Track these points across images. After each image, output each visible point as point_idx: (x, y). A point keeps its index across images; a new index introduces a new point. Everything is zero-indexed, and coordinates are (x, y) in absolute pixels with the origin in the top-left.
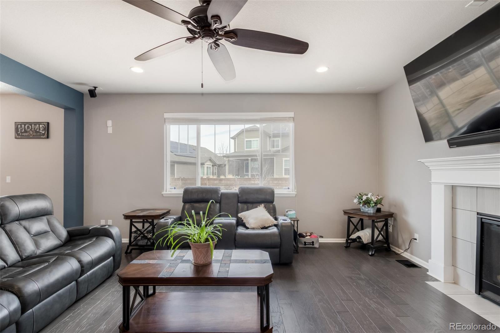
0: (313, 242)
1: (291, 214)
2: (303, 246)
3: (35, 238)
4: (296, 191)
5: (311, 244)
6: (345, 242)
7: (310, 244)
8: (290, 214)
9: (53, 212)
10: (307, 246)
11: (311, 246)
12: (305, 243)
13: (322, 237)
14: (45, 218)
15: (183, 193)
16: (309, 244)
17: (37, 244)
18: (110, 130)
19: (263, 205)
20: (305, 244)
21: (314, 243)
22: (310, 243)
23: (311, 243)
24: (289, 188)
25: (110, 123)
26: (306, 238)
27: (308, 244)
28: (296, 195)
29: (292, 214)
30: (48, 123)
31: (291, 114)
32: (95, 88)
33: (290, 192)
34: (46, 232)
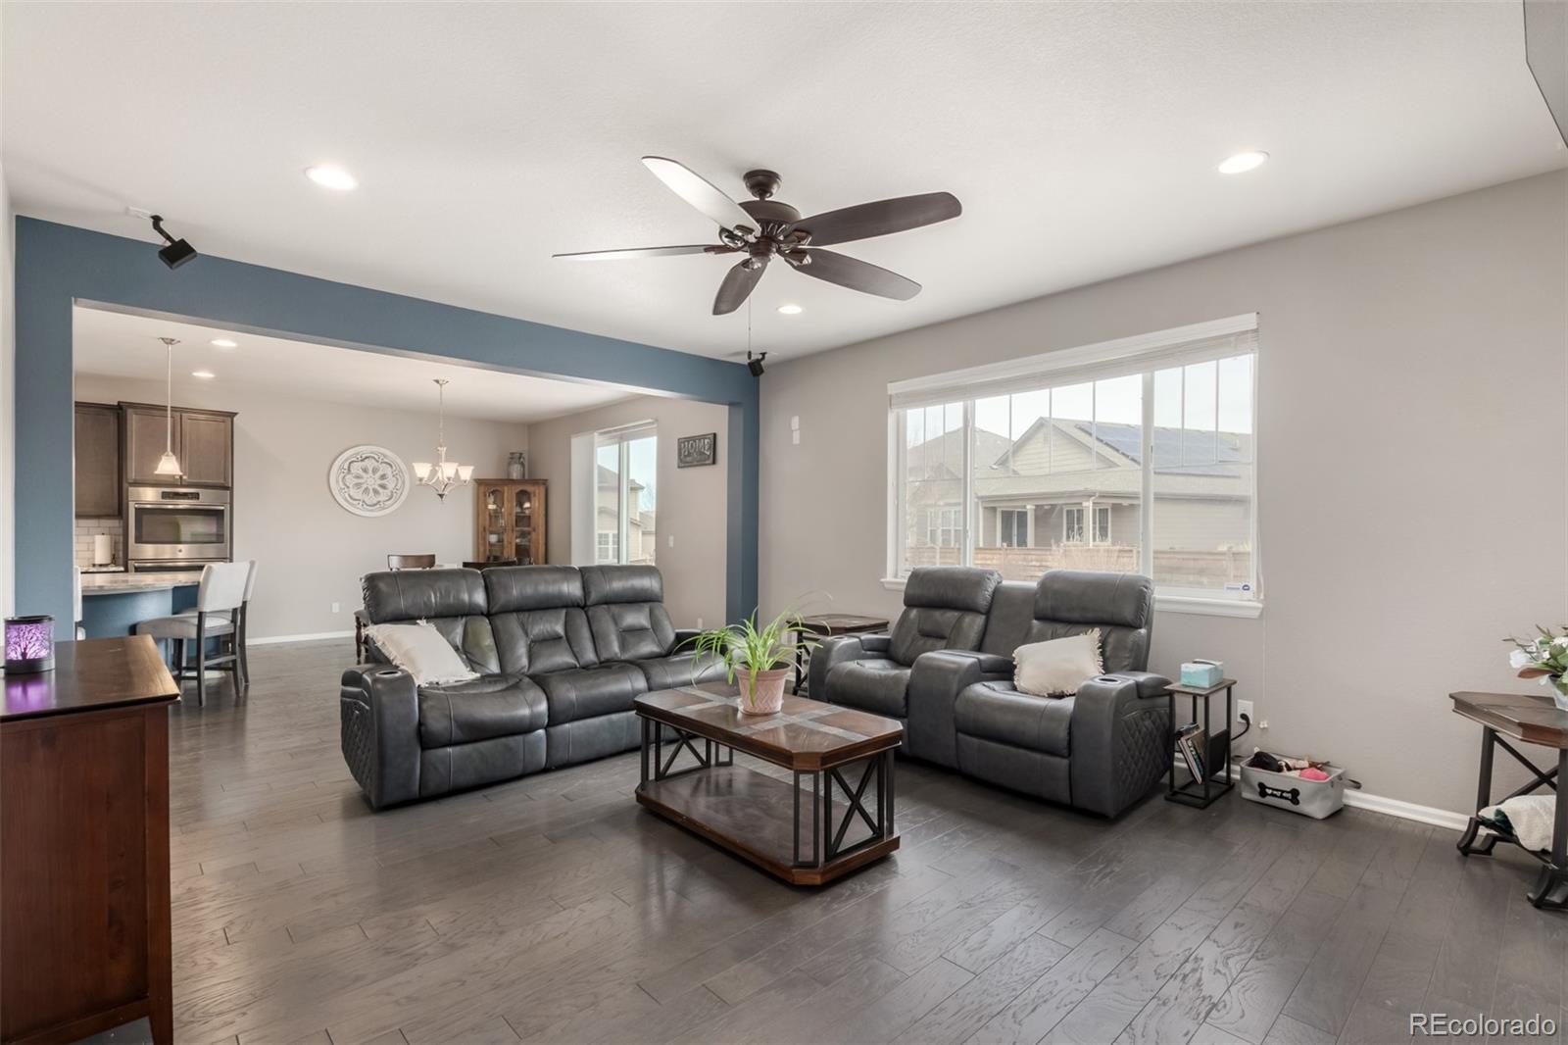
0: (1295, 793)
1: (1192, 671)
2: (1257, 798)
3: (624, 634)
4: (1262, 597)
5: (1286, 798)
6: (1464, 828)
7: (1281, 797)
8: (1187, 670)
9: (662, 597)
10: (1269, 800)
11: (1287, 804)
12: (1262, 786)
13: (1357, 786)
14: (646, 608)
15: (906, 581)
16: (1275, 796)
17: (623, 646)
18: (796, 438)
19: (1096, 633)
20: (1263, 794)
21: (1299, 798)
22: (1283, 792)
23: (1284, 795)
24: (1246, 588)
25: (795, 422)
26: (1286, 773)
27: (1272, 795)
28: (1262, 613)
29: (1195, 673)
30: (715, 435)
31: (1249, 321)
32: (764, 354)
33: (1250, 600)
34: (642, 630)
